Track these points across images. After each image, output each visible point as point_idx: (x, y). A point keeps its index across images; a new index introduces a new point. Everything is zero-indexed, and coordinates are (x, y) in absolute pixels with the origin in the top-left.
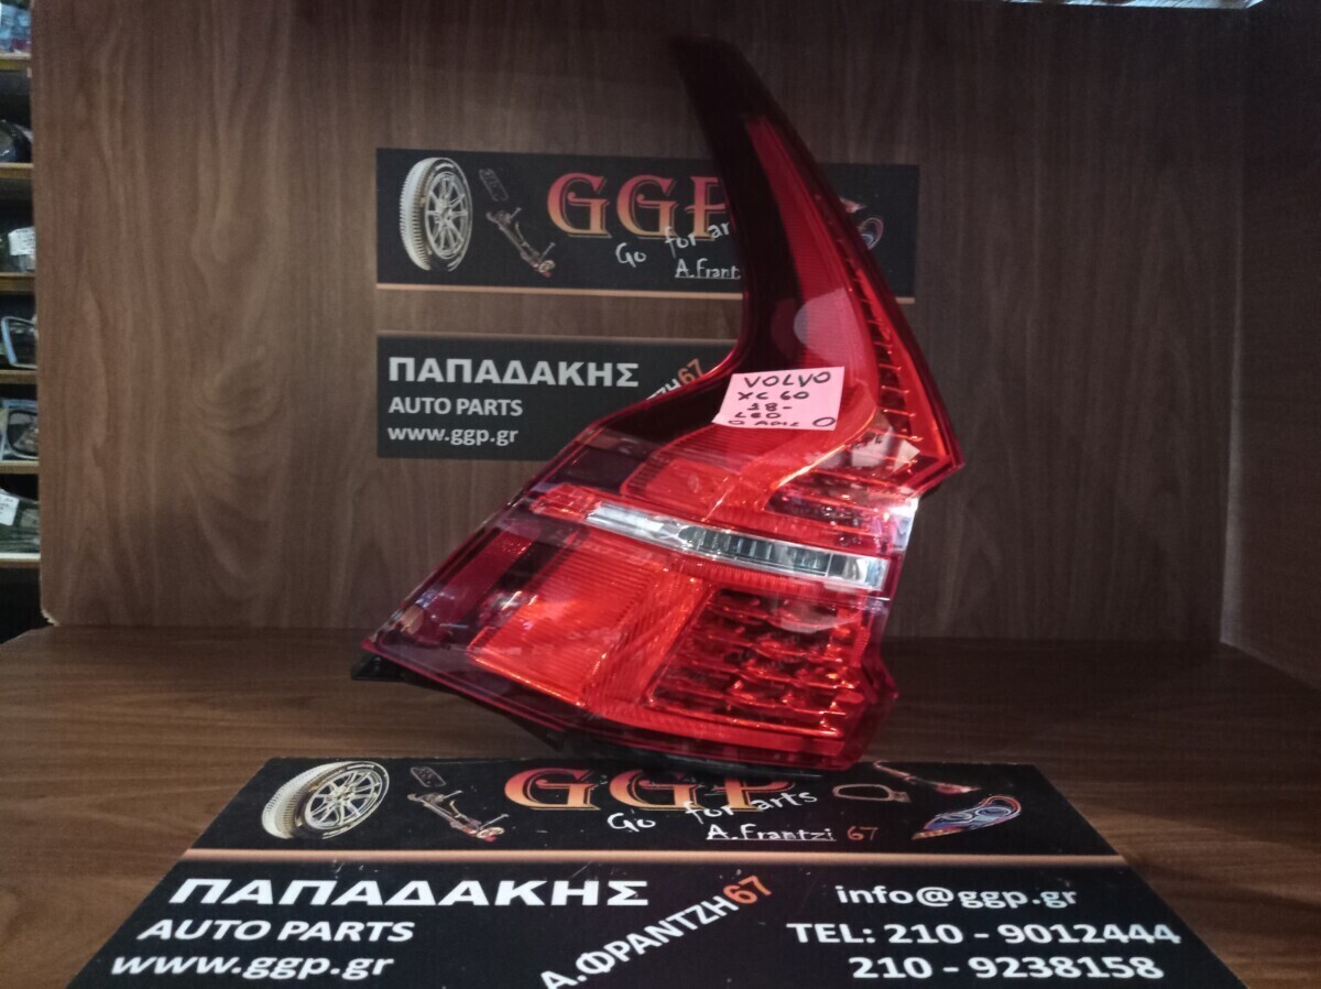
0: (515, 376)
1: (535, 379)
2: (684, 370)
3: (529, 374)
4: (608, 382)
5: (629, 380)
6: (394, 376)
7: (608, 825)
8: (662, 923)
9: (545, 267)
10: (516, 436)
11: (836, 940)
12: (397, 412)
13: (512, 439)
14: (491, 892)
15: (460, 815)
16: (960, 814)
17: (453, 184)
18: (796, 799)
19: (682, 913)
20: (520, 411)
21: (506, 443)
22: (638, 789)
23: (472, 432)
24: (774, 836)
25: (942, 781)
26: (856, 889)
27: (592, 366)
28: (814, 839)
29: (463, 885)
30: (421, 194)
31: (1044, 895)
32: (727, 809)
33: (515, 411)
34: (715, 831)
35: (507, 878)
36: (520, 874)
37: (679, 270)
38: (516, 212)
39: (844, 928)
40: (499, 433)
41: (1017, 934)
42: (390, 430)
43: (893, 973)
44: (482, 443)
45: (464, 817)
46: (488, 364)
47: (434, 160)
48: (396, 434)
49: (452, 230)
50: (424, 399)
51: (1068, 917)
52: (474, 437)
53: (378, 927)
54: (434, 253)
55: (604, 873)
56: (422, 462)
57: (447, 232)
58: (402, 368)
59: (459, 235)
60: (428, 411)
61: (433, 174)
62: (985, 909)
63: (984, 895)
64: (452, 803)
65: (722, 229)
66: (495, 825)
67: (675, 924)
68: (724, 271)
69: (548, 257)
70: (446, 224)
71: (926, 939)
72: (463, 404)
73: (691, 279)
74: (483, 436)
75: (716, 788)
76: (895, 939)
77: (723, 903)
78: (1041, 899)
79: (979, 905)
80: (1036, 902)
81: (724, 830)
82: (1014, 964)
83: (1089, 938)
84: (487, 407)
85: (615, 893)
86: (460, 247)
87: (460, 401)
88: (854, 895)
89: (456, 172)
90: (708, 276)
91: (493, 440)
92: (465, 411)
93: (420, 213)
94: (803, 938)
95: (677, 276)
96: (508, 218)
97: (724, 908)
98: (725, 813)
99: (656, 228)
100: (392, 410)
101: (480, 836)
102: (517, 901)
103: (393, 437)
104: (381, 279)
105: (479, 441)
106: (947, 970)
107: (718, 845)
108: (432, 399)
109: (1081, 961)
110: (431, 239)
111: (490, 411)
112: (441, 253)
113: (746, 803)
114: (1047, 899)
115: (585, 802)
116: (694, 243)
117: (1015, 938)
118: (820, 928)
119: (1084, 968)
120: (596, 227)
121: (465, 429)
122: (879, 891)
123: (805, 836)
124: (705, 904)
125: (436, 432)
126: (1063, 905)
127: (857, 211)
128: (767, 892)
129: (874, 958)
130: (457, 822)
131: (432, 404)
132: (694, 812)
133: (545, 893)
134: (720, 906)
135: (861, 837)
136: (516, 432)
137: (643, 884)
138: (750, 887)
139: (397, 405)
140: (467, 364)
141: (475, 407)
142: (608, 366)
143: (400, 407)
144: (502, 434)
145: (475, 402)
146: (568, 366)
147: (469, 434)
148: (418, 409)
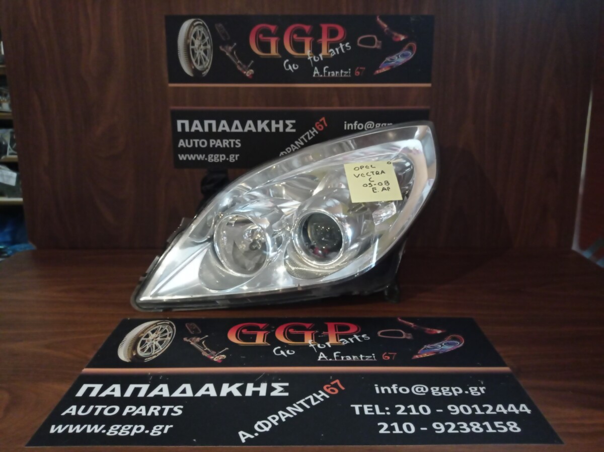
0: (237, 128)
1: (247, 129)
2: (318, 123)
3: (243, 127)
4: (281, 130)
5: (292, 128)
6: (179, 129)
7: (273, 353)
8: (294, 405)
9: (249, 73)
10: (238, 157)
11: (373, 414)
12: (182, 147)
13: (237, 159)
14: (218, 390)
15: (207, 349)
16: (435, 345)
17: (202, 32)
18: (360, 338)
19: (304, 400)
20: (240, 145)
21: (234, 160)
22: (288, 333)
23: (218, 155)
24: (349, 358)
25: (429, 328)
26: (383, 387)
27: (273, 122)
28: (367, 359)
29: (206, 386)
30: (187, 37)
31: (470, 388)
32: (328, 344)
33: (238, 145)
34: (322, 356)
35: (226, 382)
36: (231, 379)
37: (315, 73)
38: (234, 46)
39: (377, 407)
40: (230, 156)
41: (456, 410)
42: (179, 155)
43: (397, 431)
44: (222, 161)
45: (209, 350)
46: (224, 122)
47: (192, 20)
48: (182, 157)
49: (203, 55)
50: (194, 140)
51: (480, 400)
52: (219, 158)
53: (167, 408)
54: (195, 67)
55: (270, 379)
56: (195, 170)
57: (201, 56)
58: (183, 125)
59: (207, 58)
60: (196, 146)
61: (192, 27)
62: (442, 396)
63: (442, 388)
64: (203, 342)
65: (336, 51)
66: (222, 354)
67: (300, 405)
68: (337, 72)
69: (251, 68)
70: (200, 53)
71: (414, 412)
72: (213, 142)
73: (321, 77)
74: (223, 157)
75: (324, 333)
76: (399, 413)
77: (323, 394)
78: (469, 391)
79: (440, 394)
80: (467, 392)
81: (326, 356)
82: (453, 426)
83: (488, 412)
84: (224, 143)
85: (274, 389)
86: (207, 64)
87: (211, 141)
88: (383, 389)
89: (203, 25)
90: (329, 75)
91: (227, 159)
92: (214, 146)
93: (187, 47)
94: (358, 412)
95: (314, 76)
96: (230, 48)
97: (323, 397)
98: (327, 345)
99: (303, 51)
100: (179, 146)
101: (215, 360)
102: (230, 394)
103: (181, 159)
104: (171, 81)
105: (221, 159)
106: (422, 429)
107: (323, 363)
108: (198, 140)
109: (484, 424)
110: (194, 61)
111: (226, 145)
112: (199, 67)
113: (337, 341)
114: (471, 391)
115: (264, 341)
116: (322, 59)
117: (455, 412)
118: (365, 407)
119: (485, 428)
120: (274, 51)
121: (214, 154)
122: (394, 387)
123: (363, 358)
124: (315, 395)
125: (201, 155)
126: (479, 394)
127: (404, 40)
128: (343, 388)
129: (389, 423)
130: (205, 353)
131: (198, 142)
132: (312, 345)
133: (242, 389)
134: (321, 396)
135: (389, 358)
136: (238, 155)
137: (287, 384)
138: (336, 386)
139: (182, 143)
140: (214, 122)
141: (219, 143)
142: (281, 122)
143: (183, 145)
144: (232, 156)
145: (219, 141)
146: (262, 122)
147: (216, 156)
148: (191, 145)
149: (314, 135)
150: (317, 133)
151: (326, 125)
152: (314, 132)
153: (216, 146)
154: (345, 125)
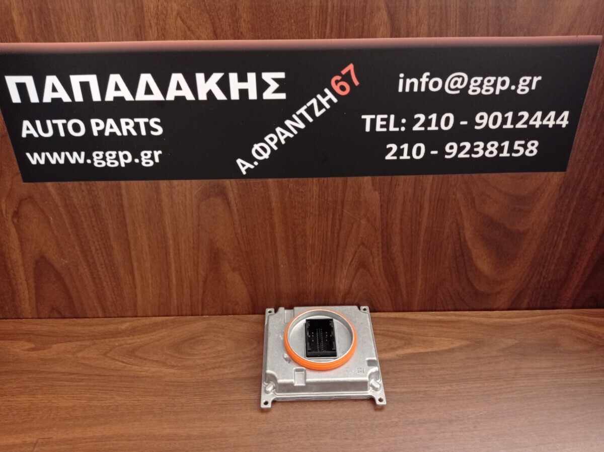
0: (148, 91)
1: (172, 94)
2: (338, 78)
3: (164, 92)
4: (253, 95)
5: (277, 91)
6: (16, 98)
10: (160, 156)
12: (30, 136)
13: (157, 160)
20: (160, 131)
21: (151, 163)
23: (114, 153)
27: (233, 77)
33: (156, 130)
40: (142, 154)
42: (28, 155)
44: (125, 163)
46: (115, 79)
48: (35, 159)
50: (55, 121)
52: (117, 158)
56: (70, 185)
58: (22, 88)
60: (62, 134)
72: (98, 125)
74: (125, 157)
84: (124, 127)
87: (93, 121)
91: (137, 161)
92: (102, 132)
100: (24, 135)
103: (34, 162)
105: (123, 162)
108: (64, 121)
111: (128, 131)
121: (105, 152)
125: (75, 154)
131: (65, 126)
136: (160, 152)
140: (92, 80)
141: (111, 127)
142: (252, 76)
143: (32, 131)
144: (146, 155)
145: (110, 121)
146: (207, 78)
147: (111, 155)
148: (51, 133)
149: (328, 106)
150: (335, 100)
151: (356, 83)
152: (327, 98)
153: (107, 134)
154: (401, 81)
